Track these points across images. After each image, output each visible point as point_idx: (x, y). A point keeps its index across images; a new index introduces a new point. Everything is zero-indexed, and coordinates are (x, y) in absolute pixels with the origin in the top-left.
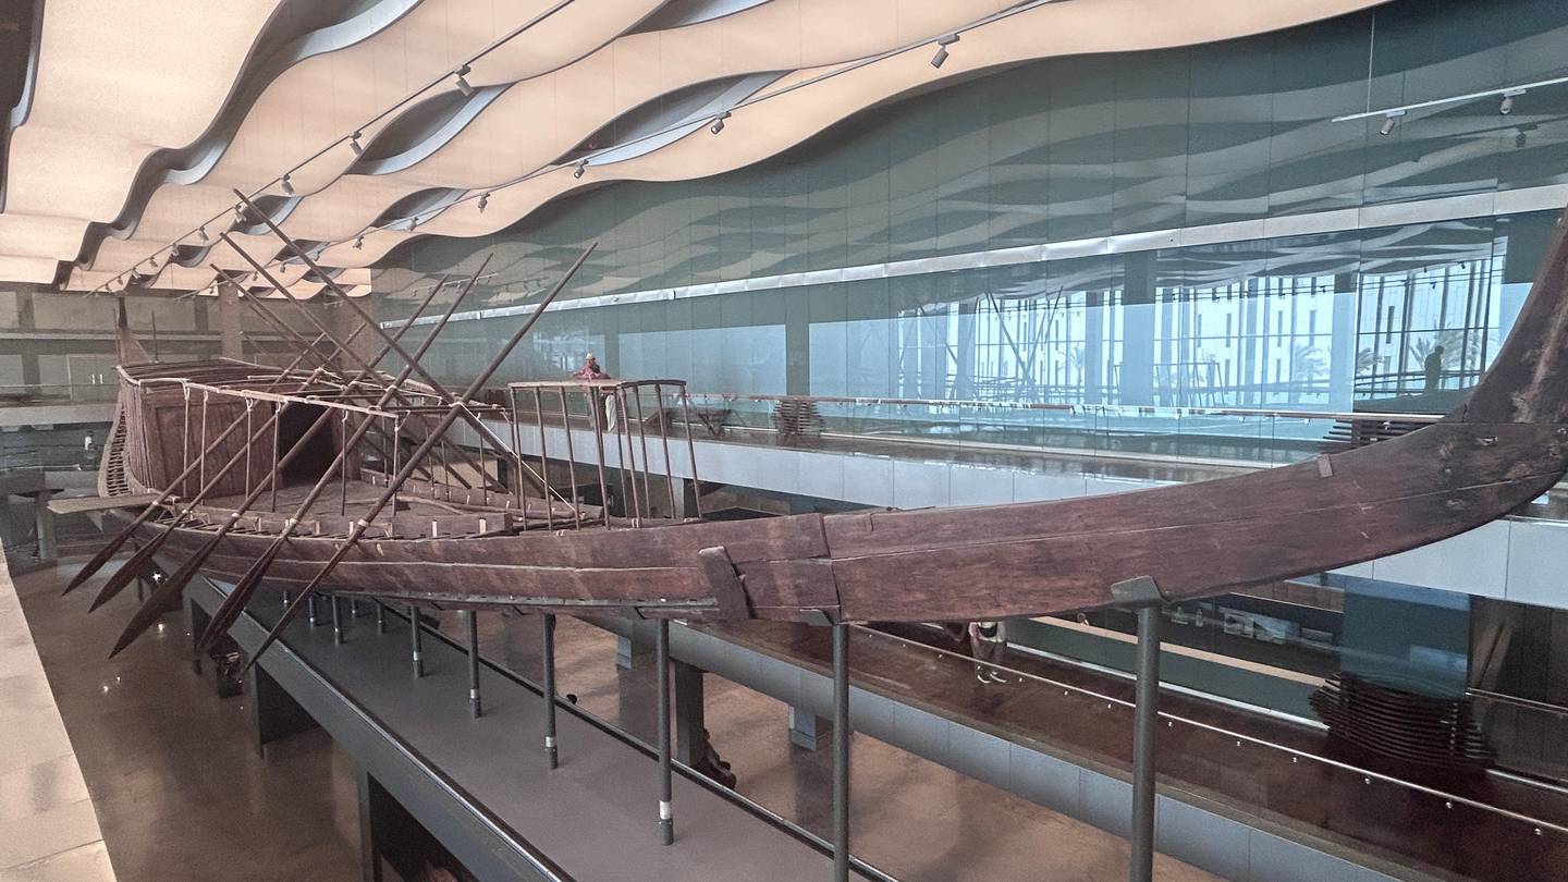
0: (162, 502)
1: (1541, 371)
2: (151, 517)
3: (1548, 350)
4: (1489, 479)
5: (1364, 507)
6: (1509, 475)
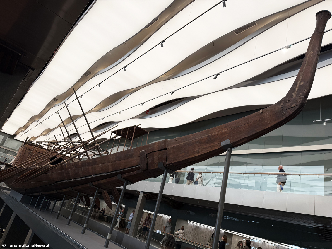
1: (297, 89)
3: (298, 86)
4: (289, 108)
5: (268, 117)
6: (292, 107)
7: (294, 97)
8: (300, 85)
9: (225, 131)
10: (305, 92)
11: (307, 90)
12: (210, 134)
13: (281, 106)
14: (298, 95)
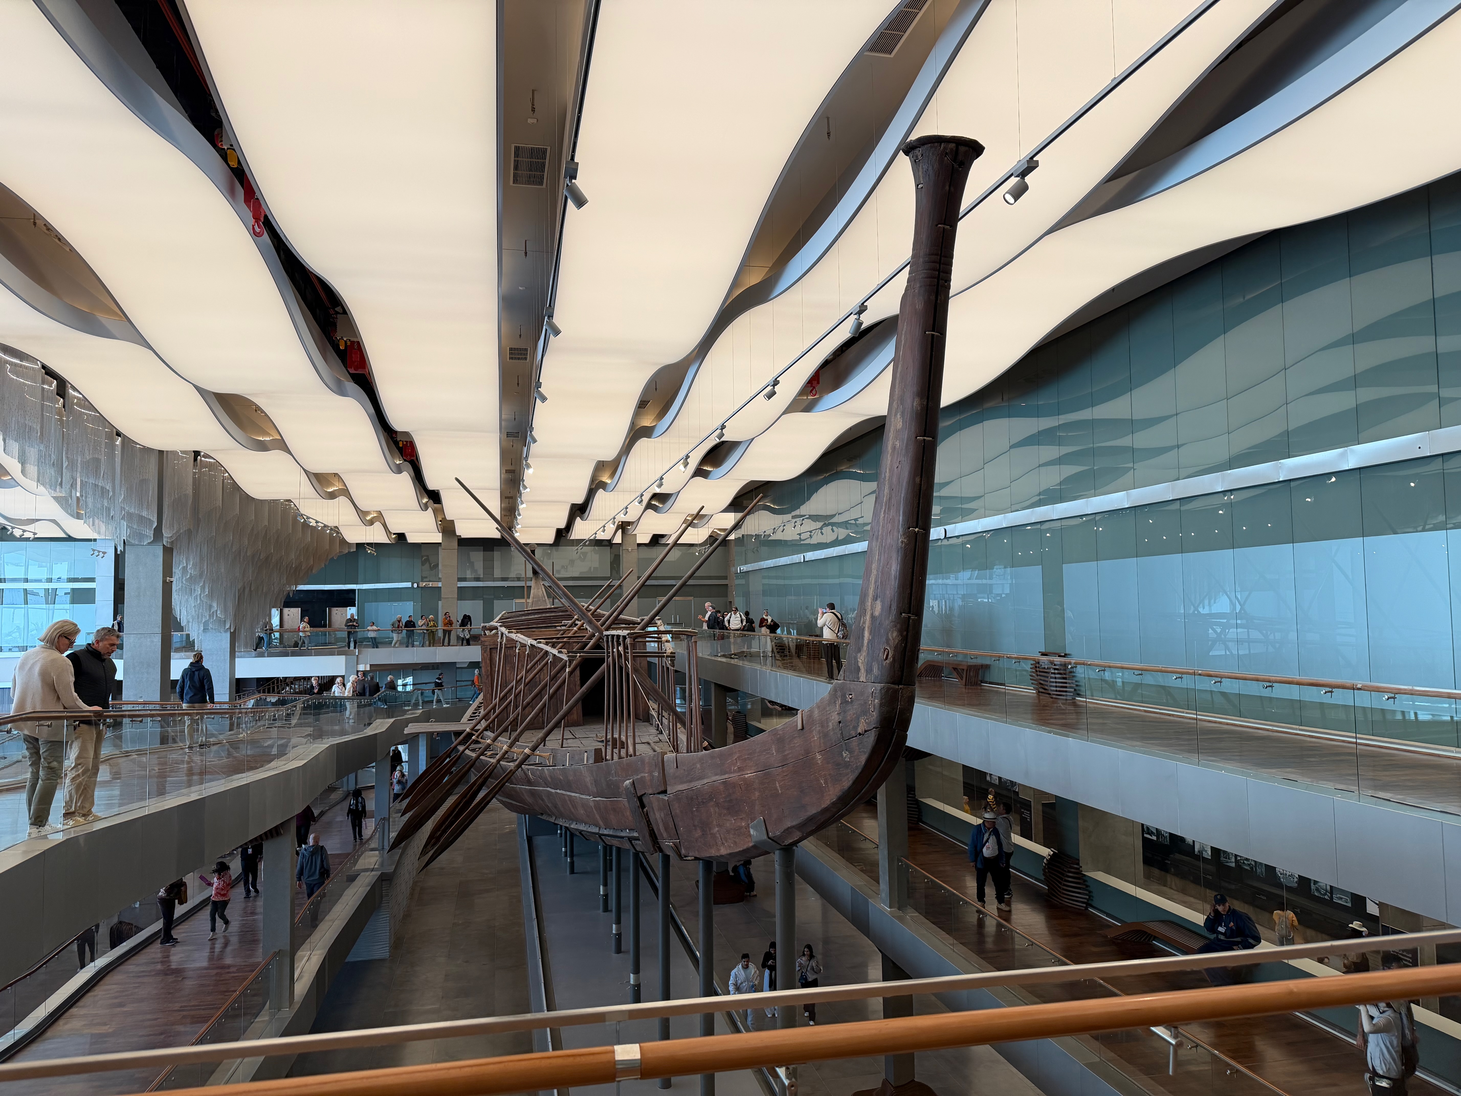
0: (473, 729)
1: (867, 636)
2: (462, 743)
3: (868, 618)
4: (853, 734)
5: (819, 757)
6: (860, 730)
7: (863, 676)
8: (873, 617)
9: (749, 775)
10: (888, 661)
11: (893, 652)
12: (726, 776)
13: (836, 713)
14: (869, 671)
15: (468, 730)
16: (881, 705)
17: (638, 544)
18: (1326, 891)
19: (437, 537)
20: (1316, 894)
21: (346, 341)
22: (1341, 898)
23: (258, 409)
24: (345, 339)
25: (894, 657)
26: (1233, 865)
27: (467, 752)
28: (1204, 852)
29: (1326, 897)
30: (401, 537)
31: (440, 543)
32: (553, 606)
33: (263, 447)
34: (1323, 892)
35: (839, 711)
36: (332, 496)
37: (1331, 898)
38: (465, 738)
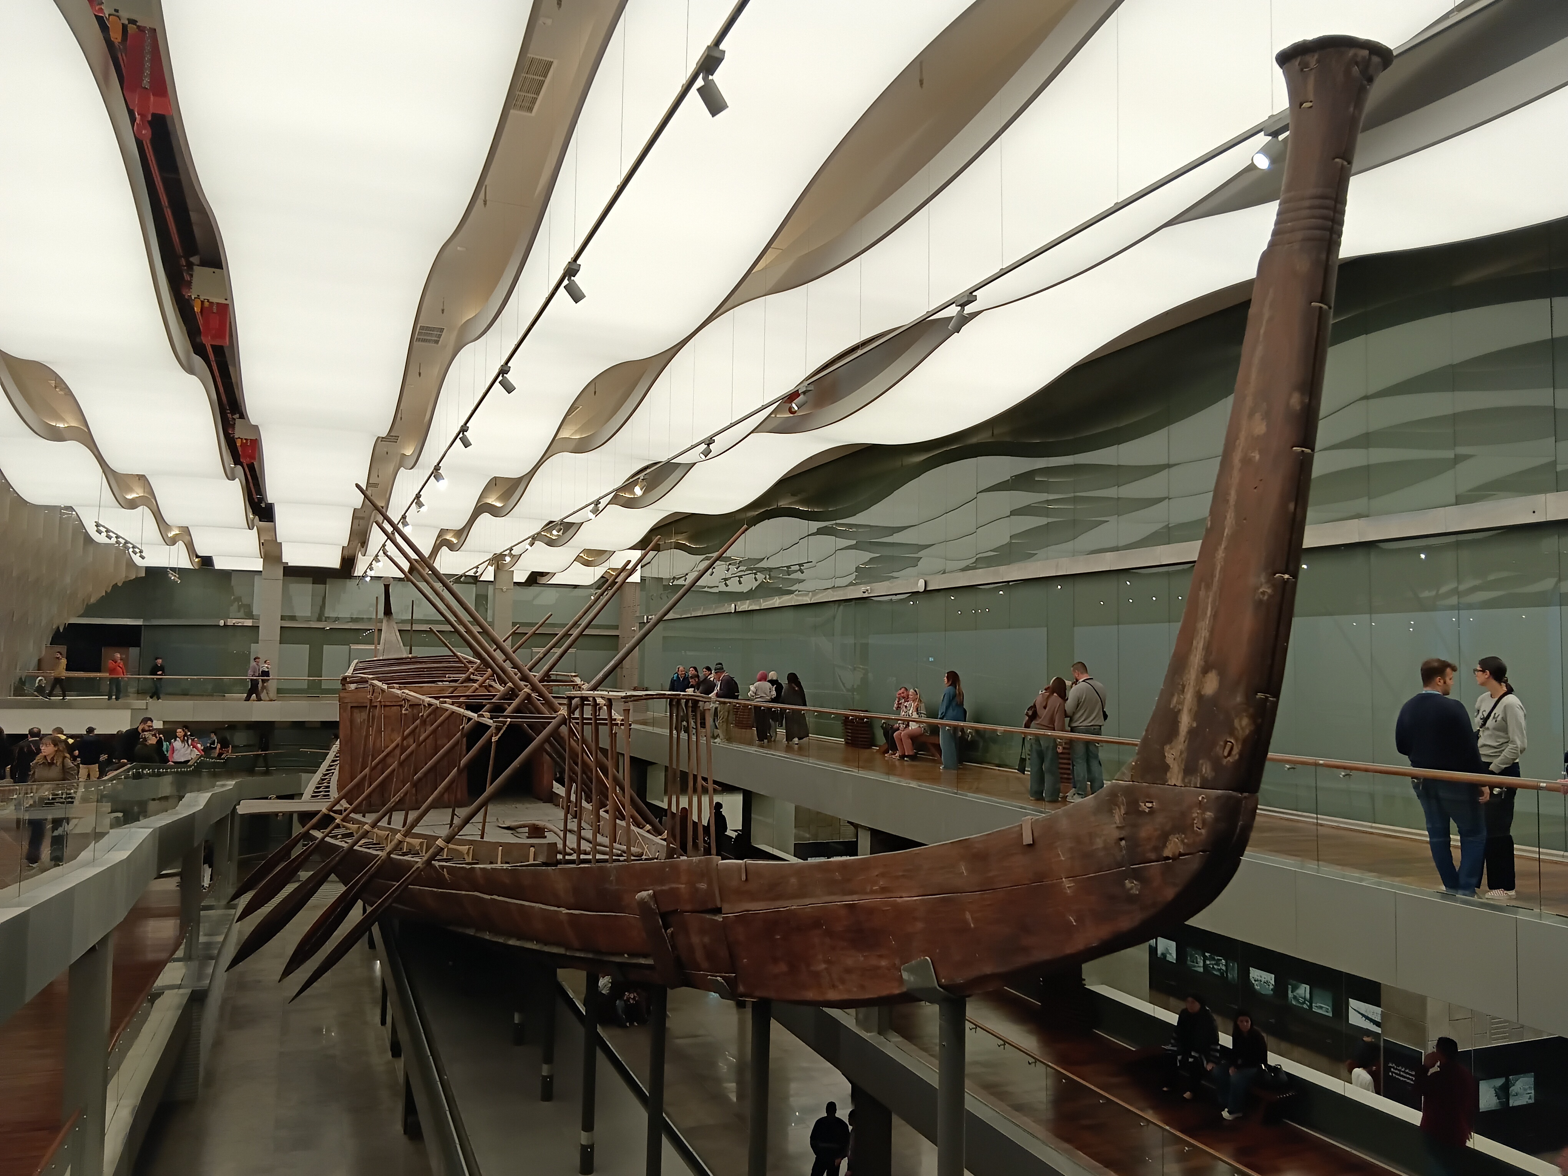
0: (330, 810)
1: (1185, 721)
2: (318, 827)
3: (1189, 696)
4: (1153, 856)
5: (1067, 884)
6: (1167, 852)
7: (1175, 777)
8: (1200, 697)
9: (907, 898)
10: (1230, 759)
11: (1240, 746)
12: (855, 897)
13: (1115, 826)
14: (1189, 769)
15: (324, 810)
16: (1217, 820)
17: (515, 583)
18: (1305, 998)
19: (257, 564)
20: (1294, 1003)
21: (202, 302)
22: (1321, 1008)
23: (60, 383)
24: (202, 298)
25: (1241, 754)
26: (1201, 970)
27: (328, 839)
28: (1168, 955)
29: (1305, 1006)
30: (207, 561)
31: (261, 571)
32: (410, 656)
33: (56, 435)
34: (1301, 1000)
35: (1120, 823)
36: (132, 505)
37: (1311, 1007)
38: (319, 821)
